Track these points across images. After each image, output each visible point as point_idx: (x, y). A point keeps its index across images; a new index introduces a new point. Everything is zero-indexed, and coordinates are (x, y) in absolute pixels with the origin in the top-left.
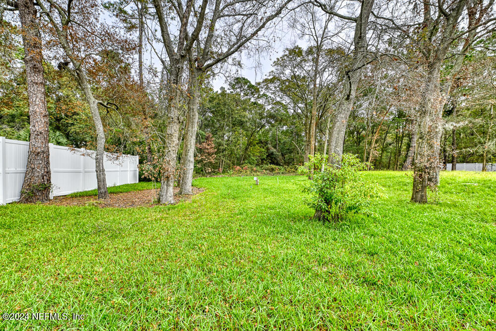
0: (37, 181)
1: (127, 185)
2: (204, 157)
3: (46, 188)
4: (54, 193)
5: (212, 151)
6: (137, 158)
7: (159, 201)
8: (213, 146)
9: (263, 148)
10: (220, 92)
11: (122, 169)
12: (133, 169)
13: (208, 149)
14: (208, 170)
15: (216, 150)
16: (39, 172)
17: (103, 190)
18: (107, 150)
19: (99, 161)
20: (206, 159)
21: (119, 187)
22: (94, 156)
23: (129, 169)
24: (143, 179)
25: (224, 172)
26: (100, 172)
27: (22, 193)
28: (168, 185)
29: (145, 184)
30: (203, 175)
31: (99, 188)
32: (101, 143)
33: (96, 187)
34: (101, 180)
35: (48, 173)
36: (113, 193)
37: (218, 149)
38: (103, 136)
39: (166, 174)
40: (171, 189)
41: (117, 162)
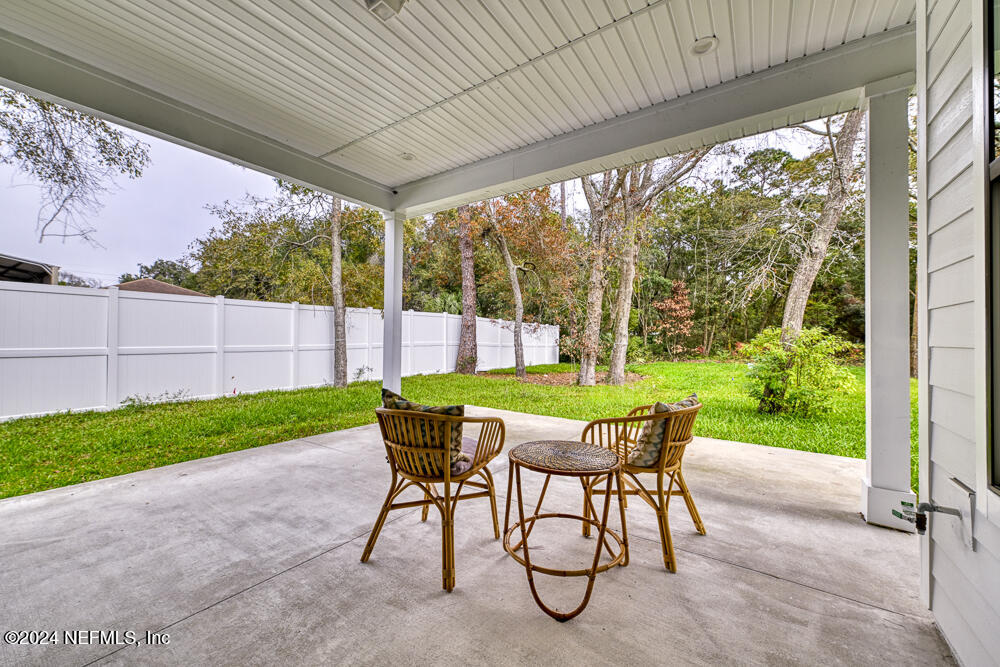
0: (468, 354)
1: (545, 366)
2: (668, 326)
3: (473, 361)
4: (480, 367)
5: (685, 313)
6: (556, 329)
7: (578, 383)
8: (687, 303)
9: (825, 301)
10: (711, 190)
11: (539, 344)
12: (551, 344)
13: (675, 310)
14: (677, 349)
15: (693, 312)
16: (469, 345)
17: (520, 368)
18: (524, 320)
19: (517, 334)
20: (673, 329)
21: (536, 366)
22: (513, 327)
23: (546, 345)
24: (564, 359)
25: (713, 353)
26: (518, 345)
27: (457, 365)
28: (588, 364)
29: (566, 365)
30: (667, 358)
31: (517, 365)
32: (520, 312)
33: (514, 365)
34: (519, 356)
35: (475, 345)
36: (530, 373)
37: (699, 309)
38: (521, 306)
39: (586, 350)
40: (592, 370)
41: (534, 335)
